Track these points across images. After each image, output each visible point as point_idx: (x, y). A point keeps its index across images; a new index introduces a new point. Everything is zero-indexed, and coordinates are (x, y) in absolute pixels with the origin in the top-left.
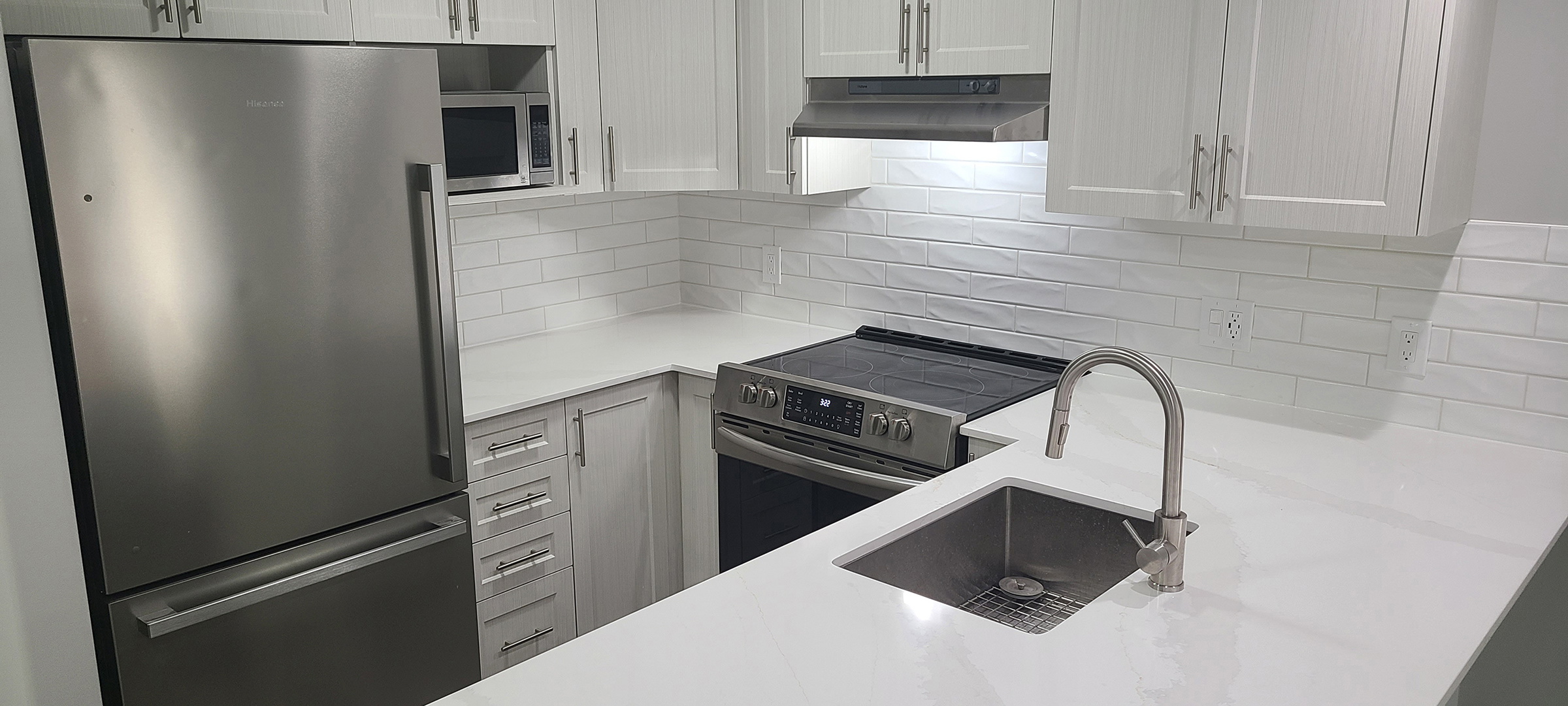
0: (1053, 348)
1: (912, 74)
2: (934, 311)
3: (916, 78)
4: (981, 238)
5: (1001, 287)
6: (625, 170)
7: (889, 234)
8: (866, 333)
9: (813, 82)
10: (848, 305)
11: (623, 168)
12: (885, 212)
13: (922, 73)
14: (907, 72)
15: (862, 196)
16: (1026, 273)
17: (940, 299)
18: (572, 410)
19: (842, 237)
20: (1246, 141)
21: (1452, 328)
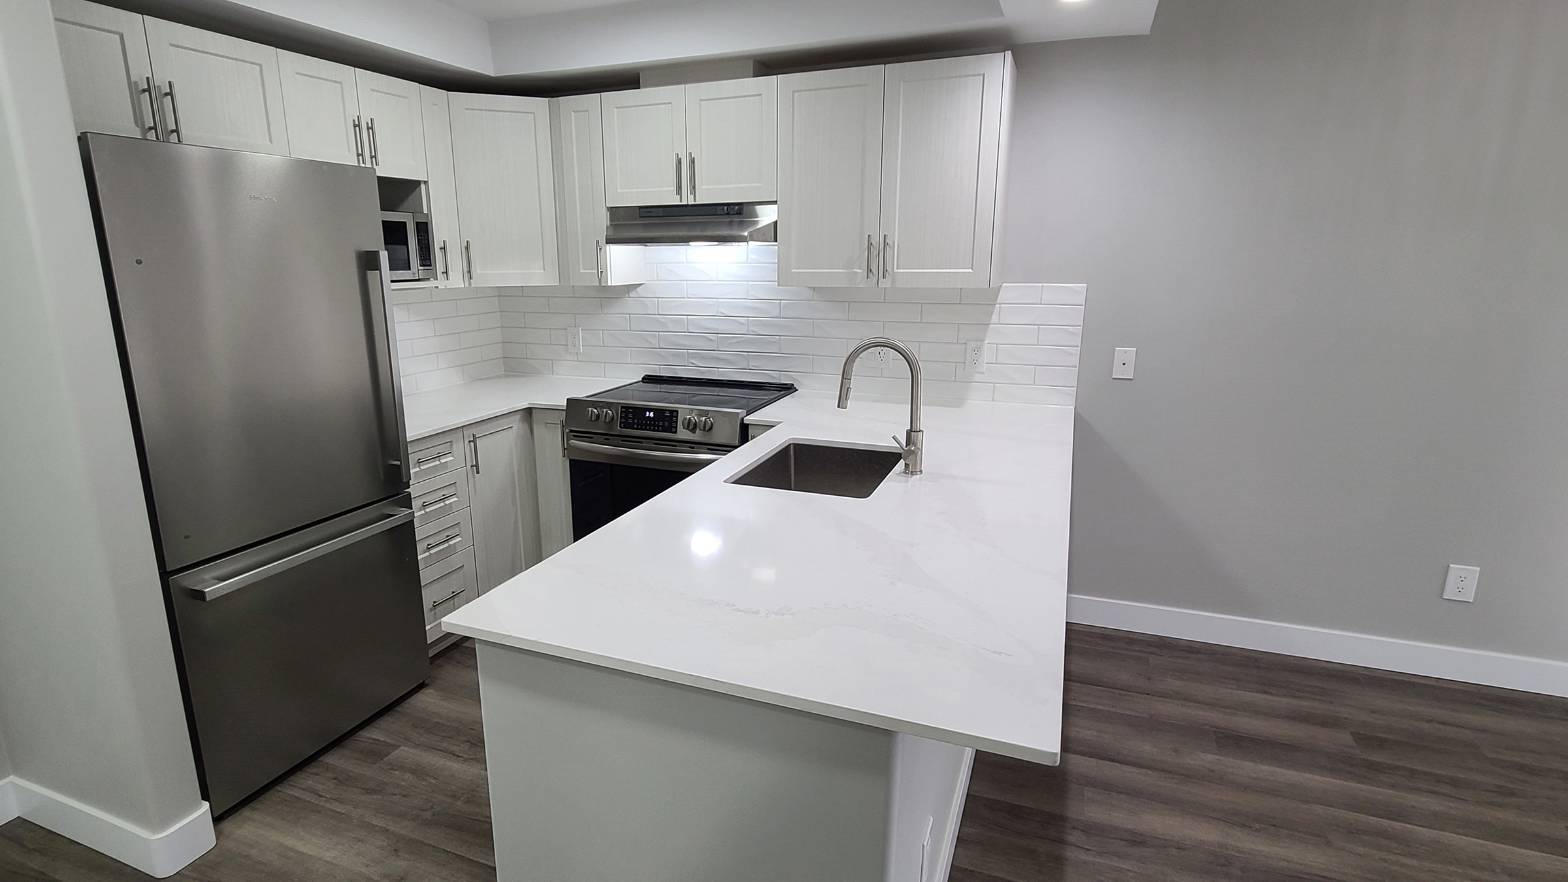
0: (773, 377)
1: (684, 203)
2: (693, 361)
3: (687, 205)
4: (723, 311)
5: (737, 342)
6: (479, 272)
7: (660, 313)
8: (648, 379)
9: (612, 210)
10: (633, 362)
11: (477, 270)
12: (656, 299)
13: (691, 202)
14: (681, 201)
15: (639, 289)
16: (754, 332)
17: (697, 353)
18: (469, 433)
19: (627, 317)
20: (895, 239)
21: (997, 344)
